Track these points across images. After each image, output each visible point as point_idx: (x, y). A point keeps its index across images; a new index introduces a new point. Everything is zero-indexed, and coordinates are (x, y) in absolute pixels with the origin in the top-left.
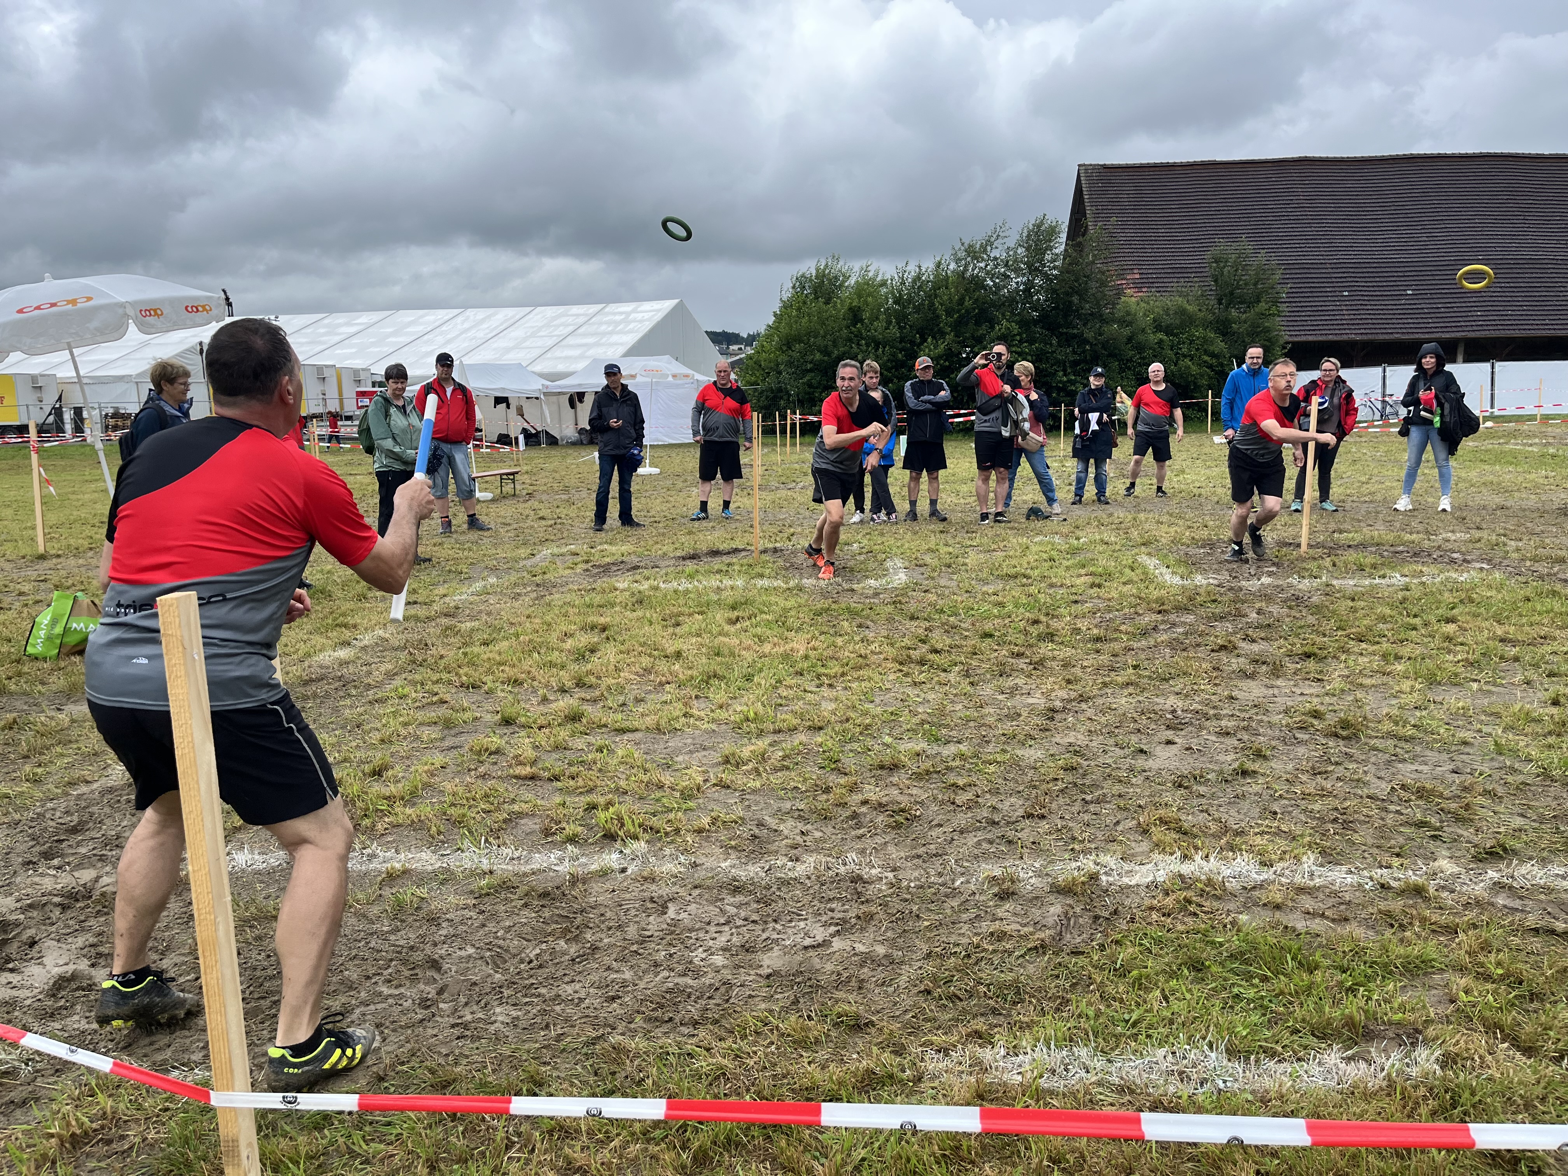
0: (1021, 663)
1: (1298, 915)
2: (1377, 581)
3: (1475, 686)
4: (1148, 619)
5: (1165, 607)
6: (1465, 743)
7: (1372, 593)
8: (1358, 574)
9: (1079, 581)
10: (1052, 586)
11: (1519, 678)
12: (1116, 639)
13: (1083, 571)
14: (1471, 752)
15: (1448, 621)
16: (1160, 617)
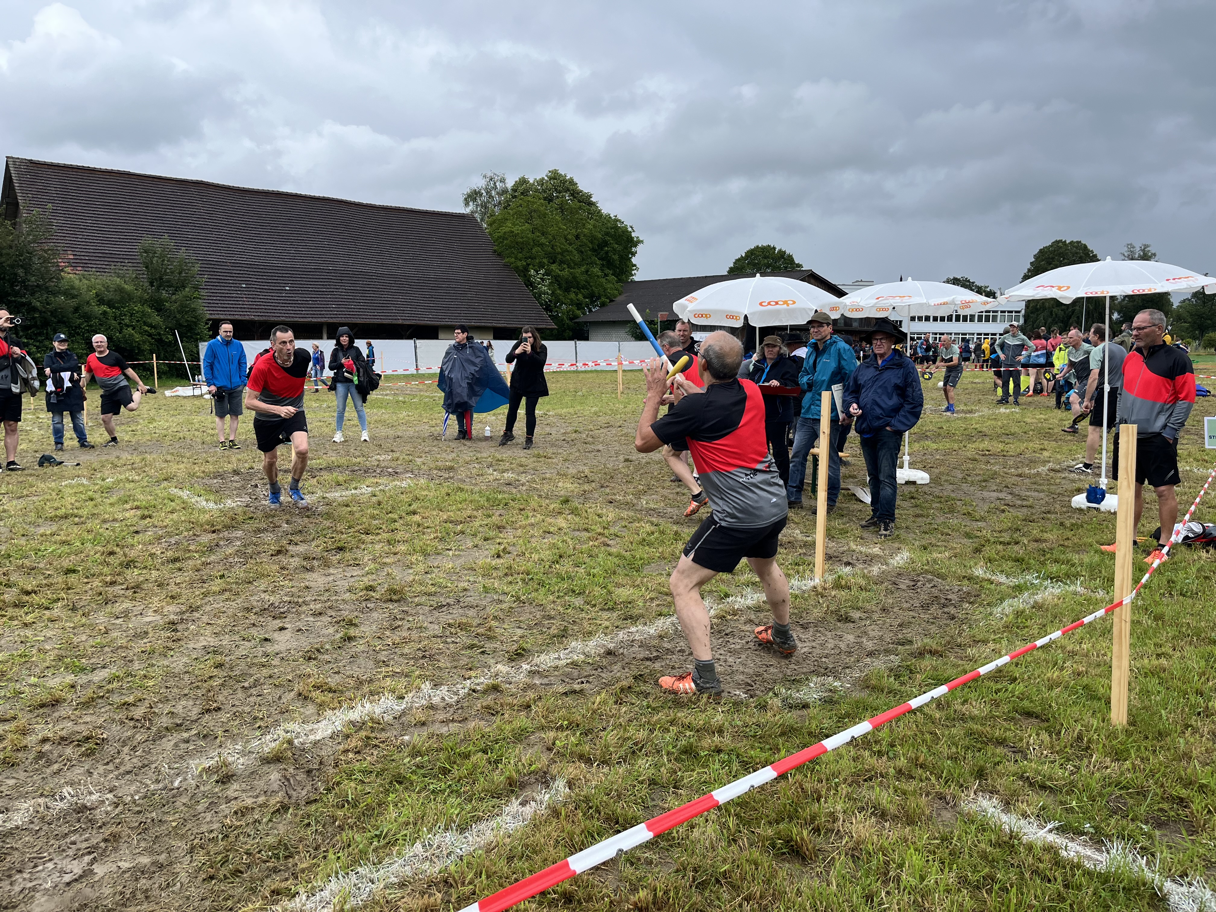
0: (117, 590)
1: (437, 725)
2: (353, 491)
3: (451, 553)
4: (206, 538)
5: (217, 527)
6: (465, 590)
7: (355, 500)
8: (338, 488)
9: (127, 515)
10: (105, 521)
11: (470, 544)
12: (189, 558)
13: (128, 506)
14: (472, 594)
15: (414, 513)
16: (214, 535)
